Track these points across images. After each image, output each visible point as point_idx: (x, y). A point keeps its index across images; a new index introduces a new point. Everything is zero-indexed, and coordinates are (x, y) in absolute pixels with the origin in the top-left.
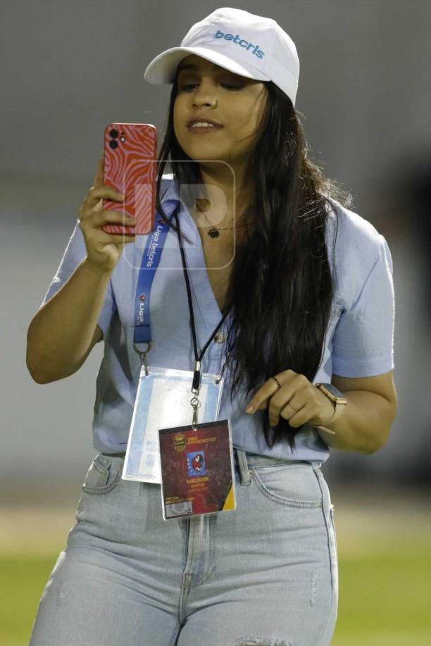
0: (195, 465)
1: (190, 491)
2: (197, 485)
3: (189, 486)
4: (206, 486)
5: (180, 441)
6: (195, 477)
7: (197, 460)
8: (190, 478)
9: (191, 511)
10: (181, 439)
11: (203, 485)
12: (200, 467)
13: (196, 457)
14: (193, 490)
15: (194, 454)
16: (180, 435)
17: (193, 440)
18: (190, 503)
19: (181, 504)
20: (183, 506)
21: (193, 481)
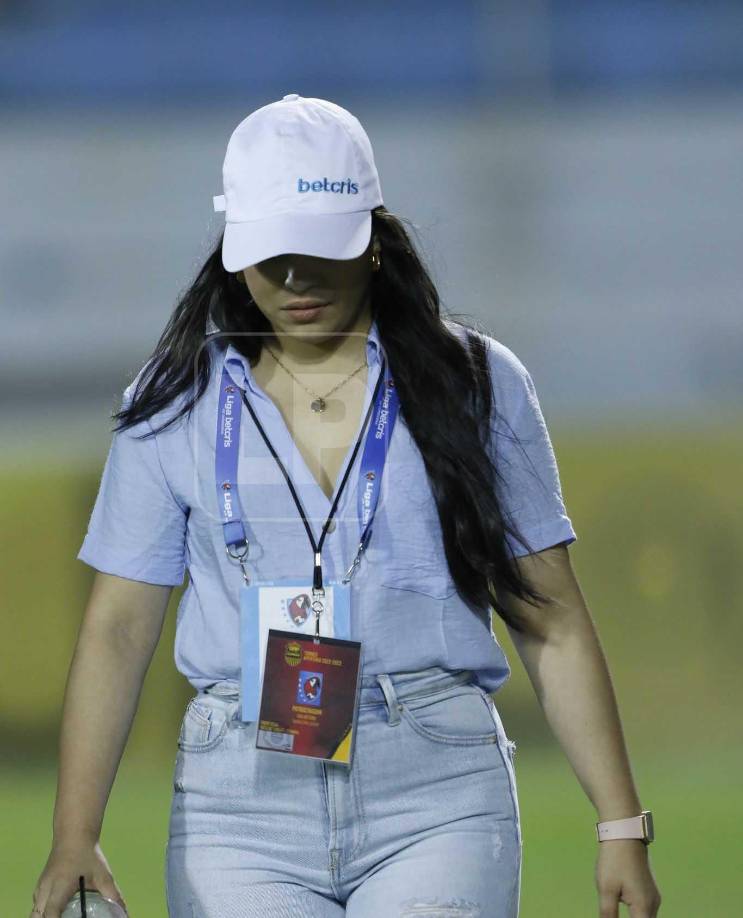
0: (307, 688)
1: (295, 721)
2: (306, 717)
3: (295, 715)
4: (316, 721)
5: (294, 652)
6: (304, 705)
7: (312, 684)
8: (298, 705)
9: (291, 748)
10: (296, 649)
11: (314, 718)
12: (315, 694)
13: (311, 679)
14: (298, 722)
15: (310, 675)
16: (295, 643)
17: (311, 656)
18: (292, 737)
19: (279, 735)
20: (282, 739)
21: (302, 709)
